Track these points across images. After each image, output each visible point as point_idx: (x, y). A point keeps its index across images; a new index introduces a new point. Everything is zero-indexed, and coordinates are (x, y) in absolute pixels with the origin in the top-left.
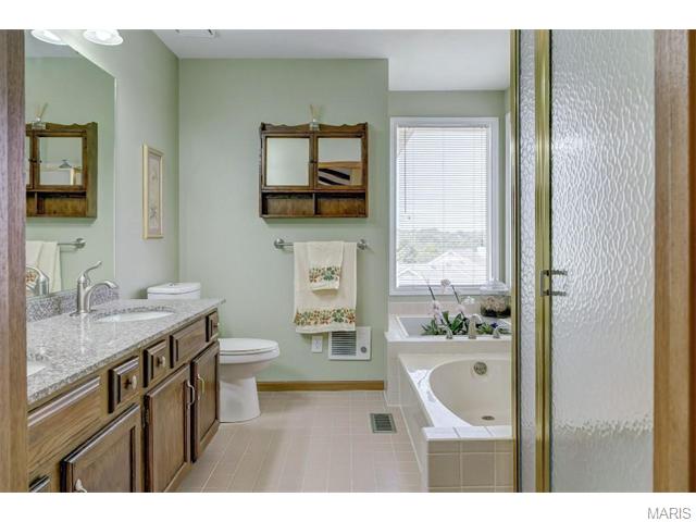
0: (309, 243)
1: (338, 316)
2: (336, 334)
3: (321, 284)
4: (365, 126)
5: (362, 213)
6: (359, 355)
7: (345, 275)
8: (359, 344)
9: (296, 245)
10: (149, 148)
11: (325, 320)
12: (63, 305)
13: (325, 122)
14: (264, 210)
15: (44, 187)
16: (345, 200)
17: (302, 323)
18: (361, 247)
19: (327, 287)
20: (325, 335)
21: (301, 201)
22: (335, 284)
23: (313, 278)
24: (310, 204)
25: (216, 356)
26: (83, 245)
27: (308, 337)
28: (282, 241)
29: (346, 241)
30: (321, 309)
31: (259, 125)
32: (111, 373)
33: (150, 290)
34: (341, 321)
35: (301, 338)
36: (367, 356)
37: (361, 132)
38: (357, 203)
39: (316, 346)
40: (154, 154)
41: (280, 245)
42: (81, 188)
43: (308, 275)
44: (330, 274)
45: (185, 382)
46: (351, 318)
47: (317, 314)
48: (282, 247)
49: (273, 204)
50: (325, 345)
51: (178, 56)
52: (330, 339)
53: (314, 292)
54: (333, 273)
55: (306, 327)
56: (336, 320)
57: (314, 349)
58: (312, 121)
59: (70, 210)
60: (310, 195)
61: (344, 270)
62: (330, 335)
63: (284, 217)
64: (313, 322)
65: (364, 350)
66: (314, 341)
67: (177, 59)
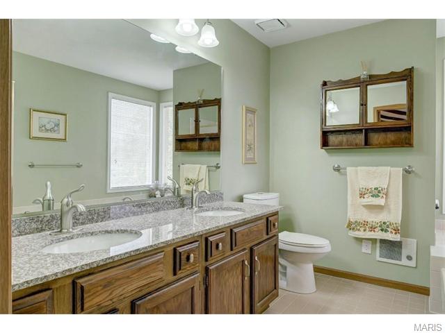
0: (359, 168)
1: (384, 227)
2: (382, 241)
3: (369, 200)
4: (411, 70)
5: (408, 143)
6: (404, 262)
7: (391, 194)
8: (405, 252)
9: (349, 169)
10: (246, 107)
11: (372, 229)
12: (185, 202)
13: (375, 72)
14: (325, 143)
15: (202, 135)
16: (393, 133)
17: (353, 229)
18: (407, 172)
19: (374, 203)
20: (374, 241)
21: (354, 136)
22: (381, 201)
23: (362, 195)
24: (360, 138)
25: (275, 245)
26: (219, 167)
27: (359, 240)
28: (339, 166)
29: (392, 167)
30: (370, 220)
31: (321, 83)
32: (175, 250)
33: (245, 196)
34: (386, 231)
35: (354, 241)
36: (413, 263)
37: (407, 76)
38: (404, 135)
39: (366, 249)
40: (250, 111)
41: (338, 169)
42: (217, 134)
43: (358, 193)
44: (376, 193)
45: (243, 261)
46: (397, 231)
47: (366, 223)
48: (338, 170)
49: (332, 139)
50: (374, 249)
51: (269, 46)
52: (378, 245)
53: (364, 206)
54: (379, 192)
55: (357, 233)
56: (382, 230)
57: (364, 250)
58: (363, 74)
59: (213, 148)
60: (361, 130)
61: (390, 190)
62: (378, 242)
63: (340, 148)
64: (362, 229)
65: (409, 258)
66: (363, 244)
67: (268, 48)
